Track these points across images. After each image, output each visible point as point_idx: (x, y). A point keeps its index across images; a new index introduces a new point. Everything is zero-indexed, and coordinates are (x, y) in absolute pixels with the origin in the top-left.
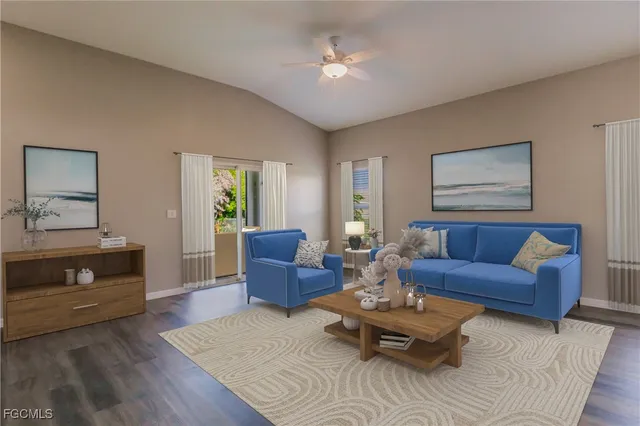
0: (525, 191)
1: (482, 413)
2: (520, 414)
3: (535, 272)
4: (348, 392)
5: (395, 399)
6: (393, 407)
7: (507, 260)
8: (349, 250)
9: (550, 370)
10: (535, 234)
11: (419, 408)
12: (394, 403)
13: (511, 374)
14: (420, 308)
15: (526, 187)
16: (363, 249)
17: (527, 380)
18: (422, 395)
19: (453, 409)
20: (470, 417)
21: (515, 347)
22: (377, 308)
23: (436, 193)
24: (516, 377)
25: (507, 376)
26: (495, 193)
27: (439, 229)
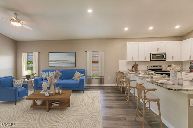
0: (74, 63)
1: (83, 116)
2: (90, 114)
3: (79, 81)
4: (43, 125)
5: (60, 121)
6: (60, 124)
7: (71, 78)
8: (26, 80)
9: (92, 103)
10: (77, 72)
11: (67, 121)
12: (60, 122)
13: (85, 106)
14: (61, 93)
15: (74, 62)
16: (30, 79)
17: (89, 106)
18: (66, 117)
19: (76, 118)
20: (81, 118)
21: (83, 100)
22: (50, 95)
23: (50, 62)
24: (87, 106)
25: (84, 106)
26: (67, 63)
27: (53, 72)
